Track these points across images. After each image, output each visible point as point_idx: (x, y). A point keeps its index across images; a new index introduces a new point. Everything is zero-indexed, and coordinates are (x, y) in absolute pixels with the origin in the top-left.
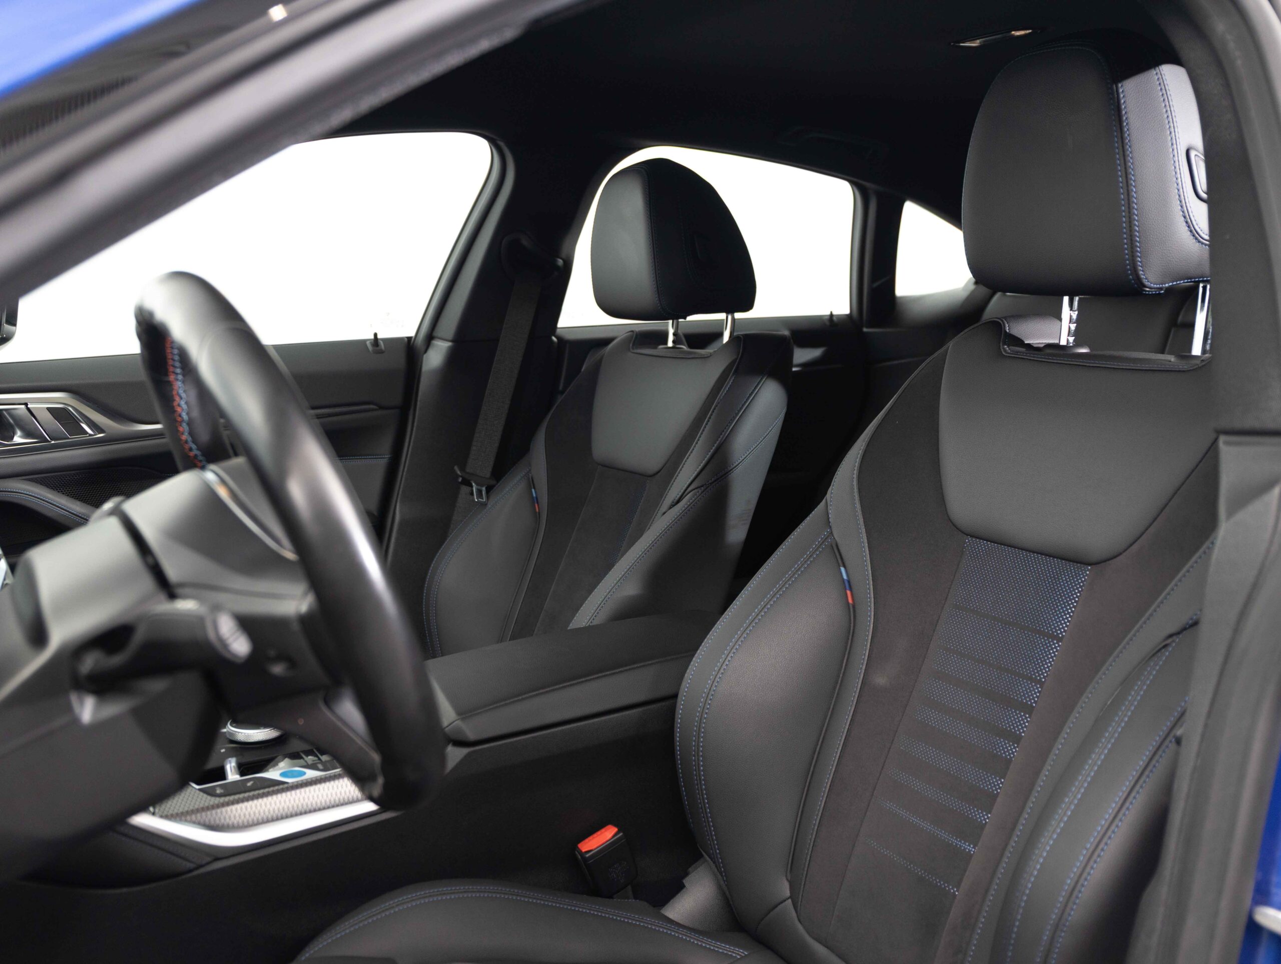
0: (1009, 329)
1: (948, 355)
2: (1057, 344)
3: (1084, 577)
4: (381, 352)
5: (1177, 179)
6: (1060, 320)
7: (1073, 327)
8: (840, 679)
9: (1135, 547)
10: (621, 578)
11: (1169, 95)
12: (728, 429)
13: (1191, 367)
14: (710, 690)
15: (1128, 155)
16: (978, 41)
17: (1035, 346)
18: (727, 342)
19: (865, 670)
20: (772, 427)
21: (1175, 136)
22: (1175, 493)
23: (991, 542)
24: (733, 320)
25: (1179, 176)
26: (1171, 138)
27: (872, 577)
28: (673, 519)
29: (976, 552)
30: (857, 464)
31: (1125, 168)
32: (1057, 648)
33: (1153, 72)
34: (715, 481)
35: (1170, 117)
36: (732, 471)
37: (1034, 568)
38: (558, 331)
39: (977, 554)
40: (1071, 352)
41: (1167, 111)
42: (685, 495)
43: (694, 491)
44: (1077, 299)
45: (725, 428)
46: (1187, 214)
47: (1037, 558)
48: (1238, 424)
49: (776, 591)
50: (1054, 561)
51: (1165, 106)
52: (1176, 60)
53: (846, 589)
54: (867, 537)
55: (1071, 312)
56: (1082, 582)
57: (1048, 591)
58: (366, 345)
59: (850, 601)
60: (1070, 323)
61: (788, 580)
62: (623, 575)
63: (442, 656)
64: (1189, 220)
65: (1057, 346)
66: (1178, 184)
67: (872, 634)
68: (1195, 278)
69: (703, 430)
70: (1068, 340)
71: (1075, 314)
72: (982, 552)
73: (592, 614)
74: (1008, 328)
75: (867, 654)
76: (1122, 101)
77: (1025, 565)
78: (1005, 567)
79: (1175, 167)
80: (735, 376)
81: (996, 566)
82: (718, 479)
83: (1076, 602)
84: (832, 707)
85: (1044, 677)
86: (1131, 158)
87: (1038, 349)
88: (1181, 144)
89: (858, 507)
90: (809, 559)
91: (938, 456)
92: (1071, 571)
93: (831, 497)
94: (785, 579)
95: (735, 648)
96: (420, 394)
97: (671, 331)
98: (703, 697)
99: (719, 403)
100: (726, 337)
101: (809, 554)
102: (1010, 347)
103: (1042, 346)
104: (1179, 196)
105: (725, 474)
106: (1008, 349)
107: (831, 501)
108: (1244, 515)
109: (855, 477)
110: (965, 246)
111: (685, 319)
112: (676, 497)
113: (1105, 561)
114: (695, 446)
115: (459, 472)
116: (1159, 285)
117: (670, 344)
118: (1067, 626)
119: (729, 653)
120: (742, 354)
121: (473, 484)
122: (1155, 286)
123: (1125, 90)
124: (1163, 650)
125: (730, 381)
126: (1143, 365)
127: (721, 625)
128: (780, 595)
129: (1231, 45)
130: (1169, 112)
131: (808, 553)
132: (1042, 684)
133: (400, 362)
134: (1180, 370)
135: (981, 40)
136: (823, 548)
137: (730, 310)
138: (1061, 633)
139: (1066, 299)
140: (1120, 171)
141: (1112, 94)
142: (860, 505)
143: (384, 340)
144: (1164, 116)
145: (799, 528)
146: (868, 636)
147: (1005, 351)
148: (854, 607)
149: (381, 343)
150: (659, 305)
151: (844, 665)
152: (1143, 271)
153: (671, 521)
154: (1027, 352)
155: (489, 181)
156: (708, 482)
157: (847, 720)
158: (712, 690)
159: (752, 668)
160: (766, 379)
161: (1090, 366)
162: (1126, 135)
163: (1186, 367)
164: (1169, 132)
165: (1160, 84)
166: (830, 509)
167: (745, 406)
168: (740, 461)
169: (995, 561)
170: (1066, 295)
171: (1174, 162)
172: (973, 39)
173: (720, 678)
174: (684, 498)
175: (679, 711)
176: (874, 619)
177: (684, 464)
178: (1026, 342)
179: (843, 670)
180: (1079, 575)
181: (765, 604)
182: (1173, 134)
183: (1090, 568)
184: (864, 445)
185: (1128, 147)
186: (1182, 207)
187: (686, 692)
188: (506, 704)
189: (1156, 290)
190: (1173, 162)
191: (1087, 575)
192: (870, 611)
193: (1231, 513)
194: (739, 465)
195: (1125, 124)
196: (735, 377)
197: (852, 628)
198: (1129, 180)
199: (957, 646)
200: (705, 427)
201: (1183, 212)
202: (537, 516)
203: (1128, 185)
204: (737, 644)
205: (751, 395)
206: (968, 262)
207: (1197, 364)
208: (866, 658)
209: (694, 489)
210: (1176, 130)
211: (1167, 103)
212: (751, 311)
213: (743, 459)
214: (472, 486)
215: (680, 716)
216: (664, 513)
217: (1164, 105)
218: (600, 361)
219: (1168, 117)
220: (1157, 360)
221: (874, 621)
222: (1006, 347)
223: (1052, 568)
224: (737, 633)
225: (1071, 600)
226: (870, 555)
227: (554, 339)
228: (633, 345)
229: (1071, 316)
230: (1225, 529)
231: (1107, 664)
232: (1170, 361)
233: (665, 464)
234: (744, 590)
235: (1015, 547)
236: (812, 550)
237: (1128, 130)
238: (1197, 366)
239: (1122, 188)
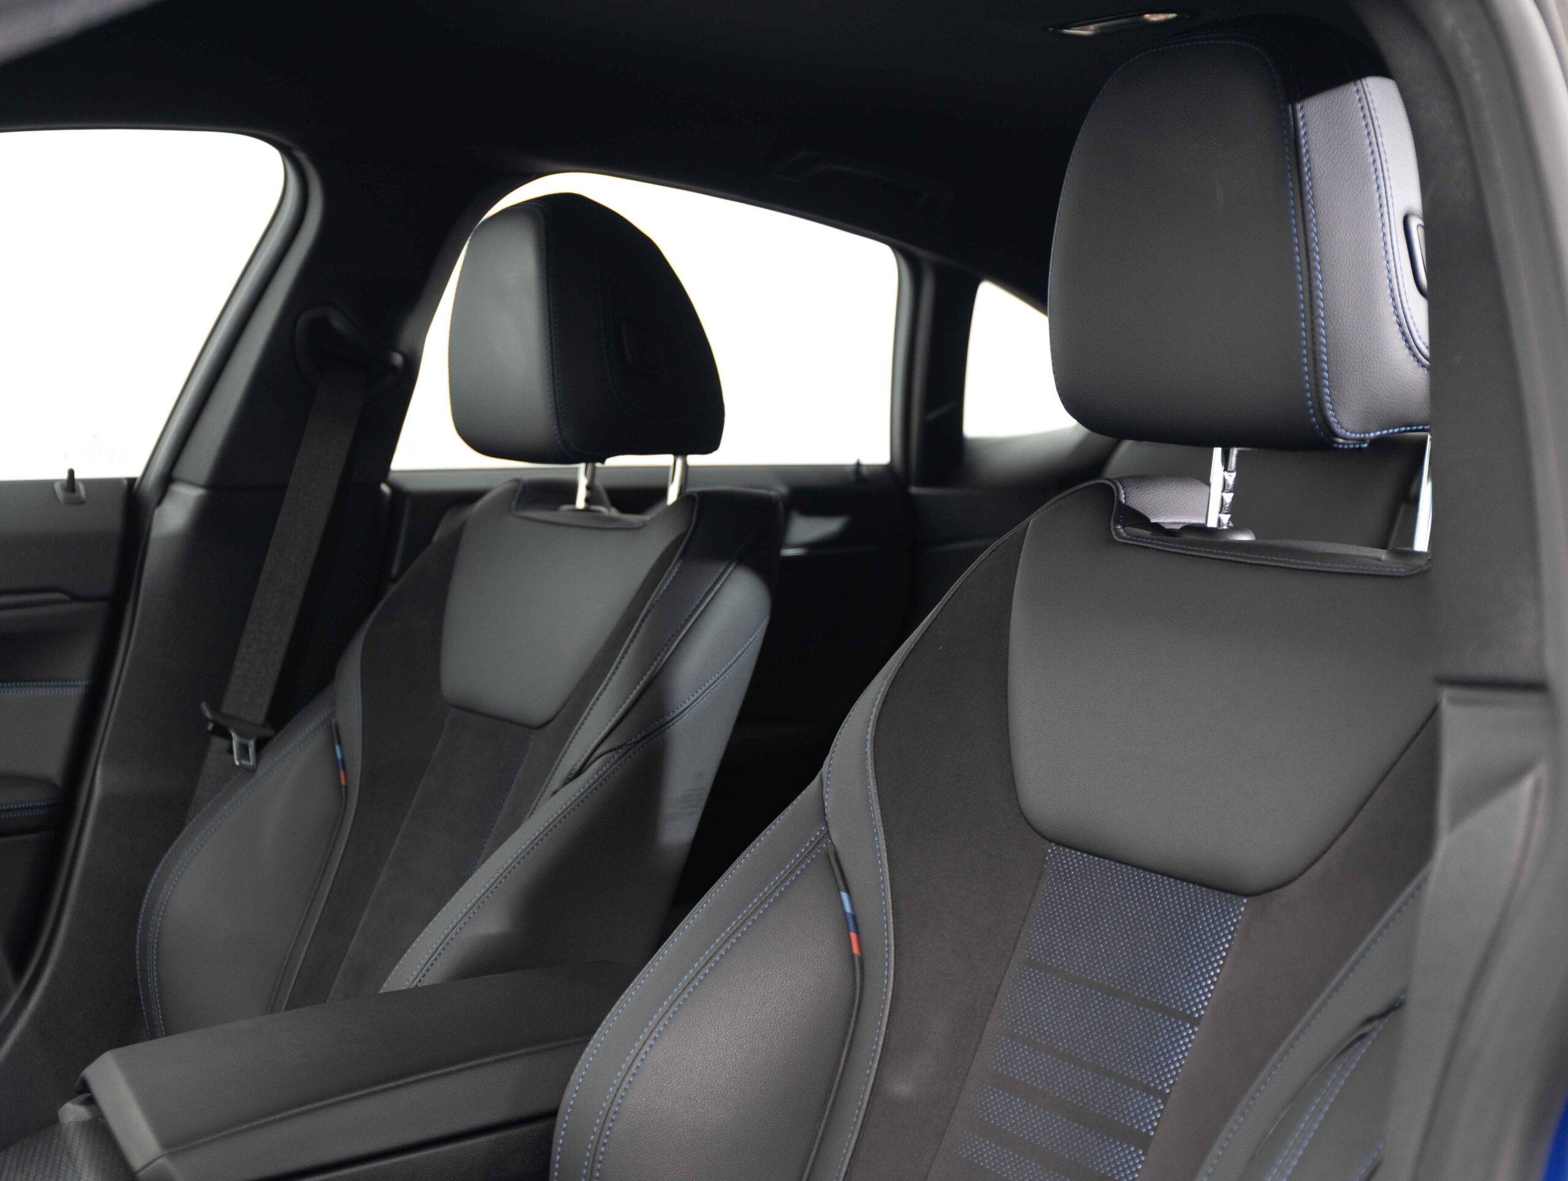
0: (1125, 498)
1: (1026, 537)
2: (1203, 525)
3: (1236, 916)
4: (80, 502)
5: (1388, 262)
6: (1209, 484)
7: (1229, 497)
8: (836, 1085)
9: (1319, 866)
10: (474, 904)
11: (1376, 126)
12: (668, 649)
13: (1411, 570)
14: (612, 1103)
15: (1311, 221)
16: (1092, 27)
17: (1167, 527)
18: (675, 504)
19: (878, 1069)
20: (743, 649)
21: (1386, 193)
22: (1382, 780)
23: (1089, 853)
24: (685, 466)
25: (1391, 258)
26: (1380, 196)
27: (893, 910)
28: (569, 803)
29: (1064, 871)
30: (872, 717)
31: (1306, 241)
32: (1191, 1035)
33: (1352, 88)
34: (644, 738)
35: (1378, 161)
36: (671, 724)
37: (1156, 900)
38: (391, 476)
39: (1065, 874)
40: (1223, 540)
41: (1372, 152)
42: (588, 764)
43: (605, 756)
44: (1235, 451)
45: (663, 649)
46: (1405, 321)
47: (1162, 882)
48: (1470, 669)
49: (732, 932)
50: (1188, 889)
51: (1371, 143)
52: (1383, 71)
53: (849, 930)
54: (886, 841)
55: (1226, 473)
56: (1233, 924)
57: (1178, 939)
58: (54, 490)
59: (856, 951)
60: (1223, 492)
61: (752, 914)
62: (479, 899)
63: (167, 1035)
64: (1407, 331)
65: (1201, 529)
66: (1389, 272)
67: (891, 1008)
68: (1418, 425)
69: (626, 652)
70: (1219, 520)
71: (1231, 476)
72: (1074, 870)
73: (422, 966)
74: (1123, 496)
75: (881, 1043)
76: (1302, 132)
77: (1142, 893)
78: (1110, 897)
79: (1385, 244)
80: (681, 561)
81: (1096, 895)
82: (648, 735)
83: (1222, 958)
84: (820, 1134)
85: (1170, 1086)
86: (1315, 225)
87: (1171, 533)
88: (1395, 205)
89: (872, 789)
90: (788, 877)
91: (1007, 707)
92: (1215, 905)
93: (829, 772)
94: (747, 912)
95: (657, 1030)
96: (146, 575)
97: (583, 482)
98: (600, 1117)
99: (653, 606)
100: (672, 496)
101: (790, 868)
102: (1127, 528)
103: (1178, 527)
104: (1392, 290)
105: (659, 729)
106: (1122, 531)
107: (828, 779)
108: (1479, 821)
109: (869, 739)
110: (1052, 358)
111: (603, 462)
112: (576, 765)
113: (1269, 890)
114: (610, 679)
115: (208, 714)
116: (1360, 434)
117: (580, 503)
118: (1207, 999)
119: (647, 1040)
120: (697, 522)
121: (233, 735)
122: (1353, 435)
123: (1307, 114)
124: (1358, 1044)
125: (674, 570)
126: (1336, 565)
127: (636, 990)
128: (738, 939)
129: (1466, 50)
130: (1377, 154)
131: (788, 867)
132: (1165, 1098)
133: (113, 519)
134: (1394, 574)
135: (1096, 25)
136: (812, 859)
137: (680, 451)
138: (1198, 1010)
139: (1217, 452)
140: (1297, 245)
141: (1287, 119)
142: (876, 787)
143: (87, 482)
144: (1368, 159)
145: (775, 824)
146: (883, 1012)
147: (1118, 534)
148: (861, 959)
149: (81, 487)
150: (557, 437)
151: (843, 1060)
152: (1333, 410)
153: (564, 807)
154: (1154, 537)
155: (278, 218)
156: (631, 740)
157: (845, 1155)
158: (615, 1103)
159: (685, 1065)
160: (733, 569)
161: (1251, 564)
162: (1308, 188)
163: (1403, 571)
164: (1376, 187)
165: (1362, 108)
166: (827, 793)
167: (698, 613)
168: (686, 705)
169: (1094, 886)
170: (1217, 446)
171: (1384, 234)
172: (1084, 23)
173: (630, 1082)
174: (588, 767)
175: (559, 1141)
176: (894, 982)
177: (591, 709)
178: (1153, 521)
179: (840, 1071)
180: (1229, 913)
181: (711, 954)
182: (1383, 189)
183: (1245, 901)
184: (885, 685)
185: (1310, 206)
186: (1395, 307)
187: (571, 1107)
188: (252, 1128)
189: (1355, 442)
190: (1382, 235)
191: (1240, 913)
192: (888, 968)
193: (1458, 816)
194: (684, 713)
195: (1306, 169)
196: (682, 564)
197: (857, 997)
198: (1311, 261)
199: (1029, 1030)
200: (629, 647)
201: (1398, 316)
202: (342, 793)
203: (1309, 269)
204: (662, 1023)
205: (707, 594)
206: (1056, 385)
207: (1420, 566)
208: (880, 1049)
209: (606, 753)
210: (1387, 183)
211: (1374, 140)
212: (715, 453)
213: (692, 703)
214: (230, 738)
215: (559, 1149)
216: (555, 793)
217: (1368, 142)
218: (463, 526)
219: (1374, 161)
220: (1360, 556)
221: (894, 986)
222: (1119, 527)
223: (1185, 901)
224: (661, 1005)
225: (1214, 955)
226: (890, 871)
227: (385, 488)
228: (518, 502)
229: (1225, 480)
230: (1446, 843)
231: (1269, 1066)
232: (1379, 560)
233: (561, 709)
234: (677, 929)
235: (1127, 864)
236: (794, 863)
237: (1310, 179)
238: (1420, 570)
239: (1300, 273)
